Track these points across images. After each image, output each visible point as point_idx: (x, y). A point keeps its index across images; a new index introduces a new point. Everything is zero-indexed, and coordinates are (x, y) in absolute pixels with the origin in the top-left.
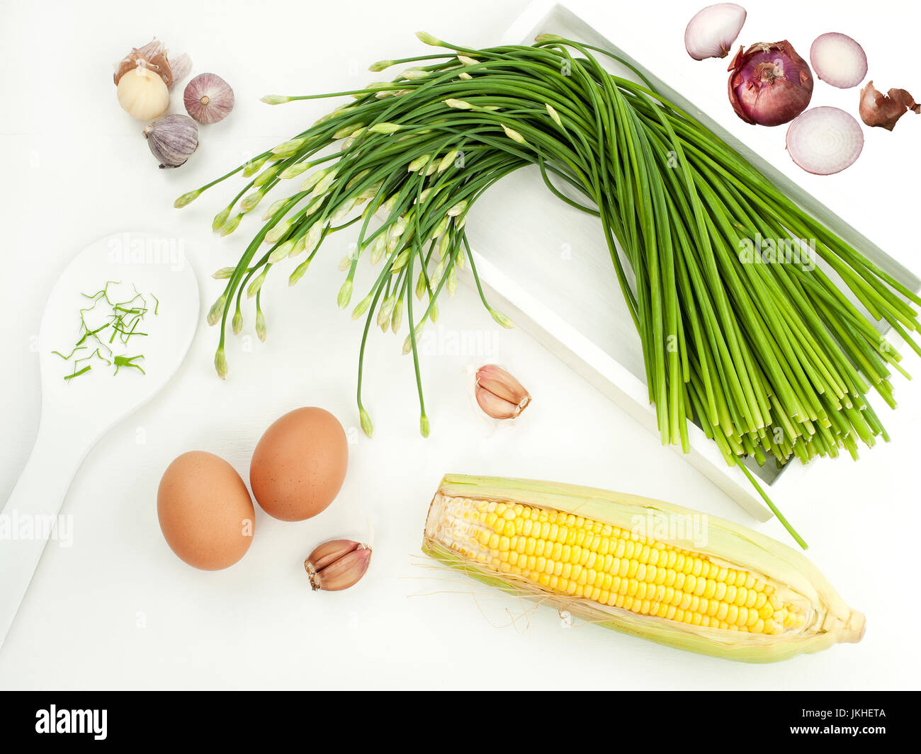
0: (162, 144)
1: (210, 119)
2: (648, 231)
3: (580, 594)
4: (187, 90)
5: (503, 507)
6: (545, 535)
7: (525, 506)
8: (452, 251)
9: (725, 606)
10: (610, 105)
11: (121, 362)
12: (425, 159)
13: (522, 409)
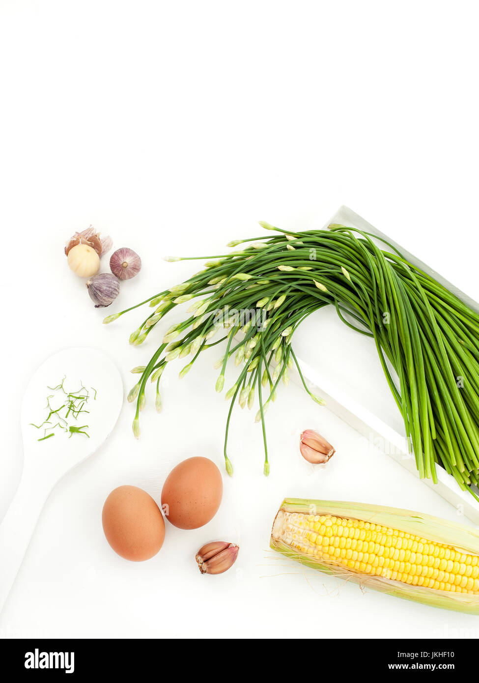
0: (98, 292)
1: (127, 277)
2: (407, 346)
3: (373, 573)
4: (112, 258)
5: (324, 518)
6: (351, 536)
7: (338, 517)
8: (285, 358)
9: (465, 578)
10: (381, 267)
11: (73, 430)
12: (266, 300)
13: (330, 457)
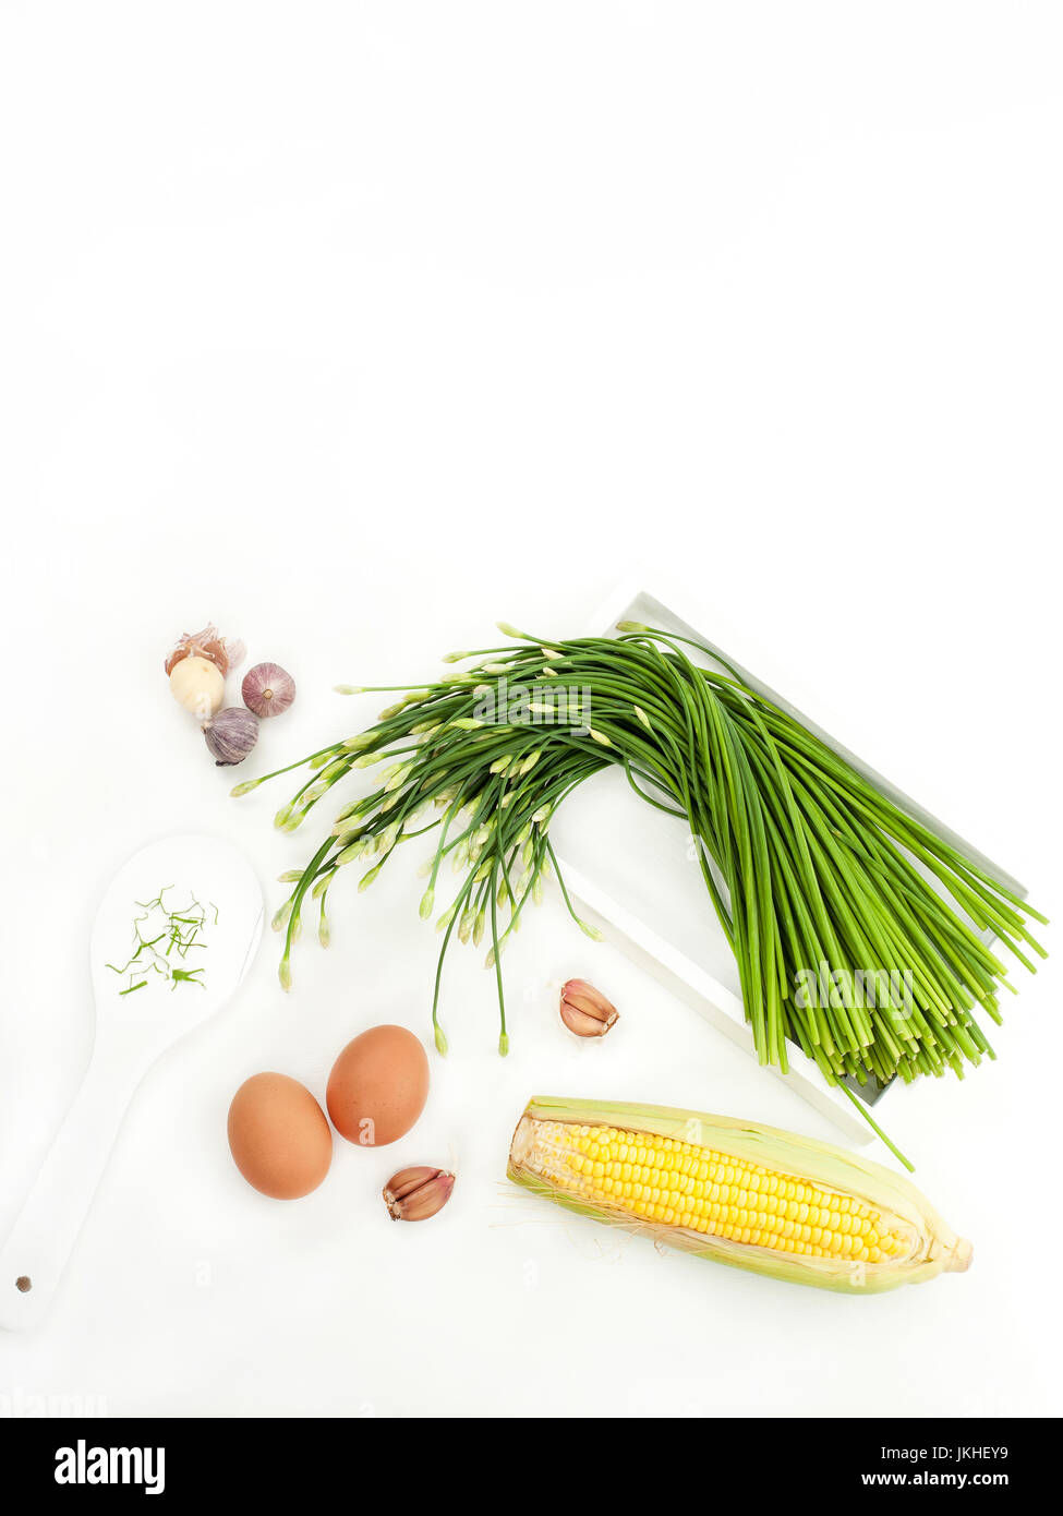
0: (221, 740)
1: (271, 712)
2: (742, 840)
3: (677, 1223)
4: (246, 681)
5: (596, 1131)
6: (641, 1161)
7: (619, 1129)
8: (537, 859)
9: (828, 1233)
10: (701, 705)
11: (178, 975)
12: (508, 759)
13: (610, 1027)
